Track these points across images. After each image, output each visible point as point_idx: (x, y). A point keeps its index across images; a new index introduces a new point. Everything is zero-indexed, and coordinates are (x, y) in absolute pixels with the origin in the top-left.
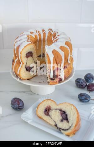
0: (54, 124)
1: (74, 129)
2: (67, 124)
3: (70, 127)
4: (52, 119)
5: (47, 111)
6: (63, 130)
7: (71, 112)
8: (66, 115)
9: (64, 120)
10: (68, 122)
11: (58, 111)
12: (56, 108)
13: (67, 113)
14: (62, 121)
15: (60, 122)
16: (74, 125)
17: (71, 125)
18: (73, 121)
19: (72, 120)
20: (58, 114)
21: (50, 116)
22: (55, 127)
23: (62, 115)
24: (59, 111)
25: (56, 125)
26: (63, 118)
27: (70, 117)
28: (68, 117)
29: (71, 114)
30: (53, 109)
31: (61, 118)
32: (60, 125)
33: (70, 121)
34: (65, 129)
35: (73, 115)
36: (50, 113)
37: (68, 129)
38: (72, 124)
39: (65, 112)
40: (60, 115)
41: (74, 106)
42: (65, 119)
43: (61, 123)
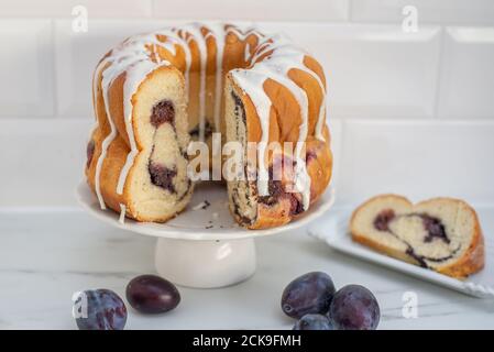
0: (404, 248)
2: (445, 245)
3: (454, 252)
4: (397, 237)
5: (383, 221)
6: (433, 260)
7: (456, 218)
8: (442, 228)
9: (434, 238)
10: (448, 241)
11: (414, 219)
12: (409, 212)
13: (446, 220)
14: (428, 240)
15: (422, 243)
16: (465, 247)
17: (455, 247)
18: (462, 237)
19: (459, 234)
20: (415, 225)
21: (391, 232)
22: (407, 256)
23: (427, 227)
24: (420, 220)
25: (410, 252)
26: (430, 233)
27: (453, 230)
28: (448, 231)
29: (455, 222)
30: (400, 216)
31: (426, 233)
32: (422, 250)
33: (452, 239)
34: (437, 258)
35: (463, 225)
36: (392, 225)
37: (446, 259)
38: (460, 246)
39: (436, 221)
40: (423, 228)
41: (464, 203)
42: (437, 235)
43: (427, 244)
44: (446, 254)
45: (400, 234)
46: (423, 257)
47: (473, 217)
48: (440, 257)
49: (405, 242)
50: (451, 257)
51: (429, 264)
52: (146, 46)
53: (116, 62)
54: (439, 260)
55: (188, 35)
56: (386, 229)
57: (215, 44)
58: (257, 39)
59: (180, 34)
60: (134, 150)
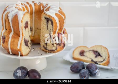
0: (90, 60)
1: (108, 60)
2: (101, 58)
3: (104, 59)
4: (88, 57)
6: (99, 62)
7: (102, 50)
8: (99, 53)
9: (98, 56)
11: (90, 52)
12: (89, 50)
13: (99, 51)
14: (96, 57)
16: (107, 57)
18: (105, 55)
19: (104, 54)
20: (91, 53)
21: (85, 56)
23: (95, 54)
25: (92, 61)
26: (96, 55)
27: (102, 54)
30: (86, 51)
31: (95, 55)
32: (96, 60)
33: (103, 56)
34: (100, 61)
35: (104, 52)
37: (103, 61)
38: (105, 57)
39: (97, 52)
40: (94, 54)
43: (96, 58)
44: (102, 60)
45: (88, 56)
46: (96, 62)
47: (106, 49)
48: (101, 61)
49: (90, 58)
50: (104, 60)
51: (99, 63)
52: (16, 7)
53: (11, 12)
54: (101, 62)
55: (24, 5)
56: (84, 55)
57: (32, 6)
58: (43, 4)
59: (22, 4)
60: (21, 36)
